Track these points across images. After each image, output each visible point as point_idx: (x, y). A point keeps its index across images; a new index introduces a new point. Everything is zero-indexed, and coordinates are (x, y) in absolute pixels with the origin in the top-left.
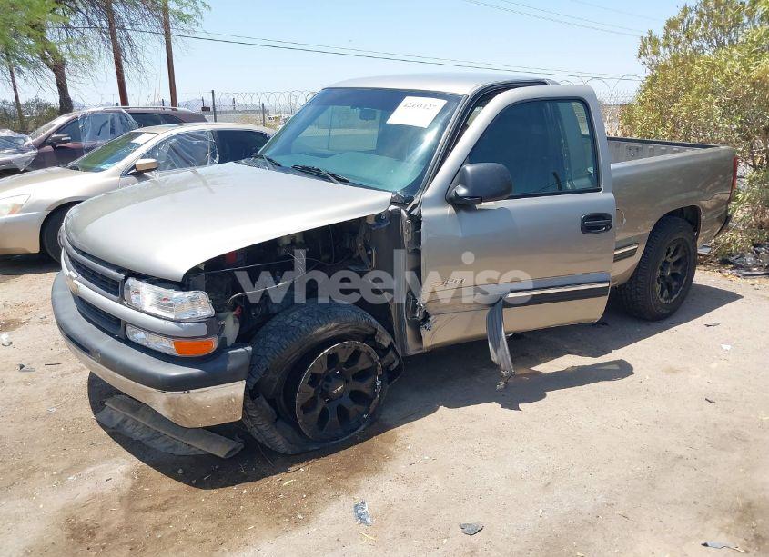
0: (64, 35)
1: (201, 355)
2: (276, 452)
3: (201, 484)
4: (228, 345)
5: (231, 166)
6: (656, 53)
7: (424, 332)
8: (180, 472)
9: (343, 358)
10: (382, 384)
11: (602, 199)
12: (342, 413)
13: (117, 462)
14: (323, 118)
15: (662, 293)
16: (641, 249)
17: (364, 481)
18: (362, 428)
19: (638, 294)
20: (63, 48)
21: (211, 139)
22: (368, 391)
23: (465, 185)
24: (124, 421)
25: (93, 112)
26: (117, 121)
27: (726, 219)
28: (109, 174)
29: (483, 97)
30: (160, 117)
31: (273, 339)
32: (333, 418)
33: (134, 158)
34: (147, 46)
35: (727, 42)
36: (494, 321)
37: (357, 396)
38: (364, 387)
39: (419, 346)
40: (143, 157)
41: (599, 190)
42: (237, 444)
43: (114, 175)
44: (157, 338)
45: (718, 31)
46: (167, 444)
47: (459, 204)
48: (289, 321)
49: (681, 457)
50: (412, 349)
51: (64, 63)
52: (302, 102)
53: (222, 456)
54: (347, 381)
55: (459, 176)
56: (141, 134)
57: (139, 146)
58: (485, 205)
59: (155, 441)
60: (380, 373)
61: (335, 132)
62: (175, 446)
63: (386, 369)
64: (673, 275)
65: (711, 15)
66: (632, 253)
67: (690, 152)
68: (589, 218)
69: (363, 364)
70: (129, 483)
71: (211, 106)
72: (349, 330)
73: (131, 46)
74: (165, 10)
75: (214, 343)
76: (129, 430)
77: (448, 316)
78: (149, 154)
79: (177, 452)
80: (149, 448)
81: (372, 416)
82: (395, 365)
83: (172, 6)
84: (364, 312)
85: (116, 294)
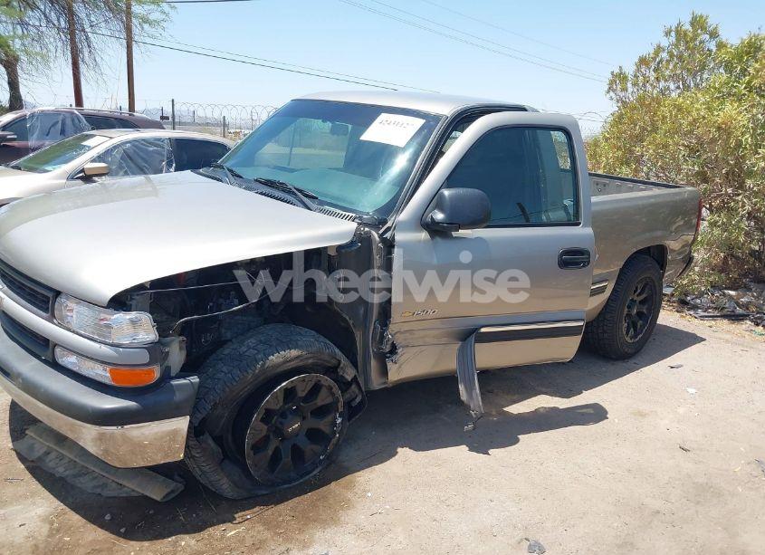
0: (19, 32)
1: (141, 385)
2: (222, 496)
3: (130, 535)
4: (173, 374)
5: (188, 174)
6: (624, 89)
7: (390, 365)
8: (108, 517)
9: (301, 393)
10: (342, 423)
11: (582, 233)
12: (297, 453)
13: (34, 504)
14: (284, 135)
15: (627, 333)
16: (610, 286)
17: (318, 534)
18: (318, 470)
19: (604, 332)
20: (17, 44)
21: (167, 147)
22: (326, 430)
23: (442, 210)
24: (47, 453)
25: (43, 111)
26: (69, 122)
27: (689, 260)
28: (54, 175)
29: (463, 119)
30: (115, 122)
31: (225, 369)
32: (287, 459)
33: (83, 161)
34: (107, 49)
35: (692, 85)
36: (466, 357)
37: (314, 435)
38: (323, 425)
39: (383, 380)
40: (93, 161)
41: (578, 224)
42: (175, 486)
43: (60, 177)
44: (90, 364)
45: (685, 74)
46: (95, 483)
47: (435, 230)
48: (244, 349)
49: (658, 512)
50: (376, 383)
51: (17, 59)
52: (264, 117)
53: (158, 499)
54: (304, 418)
55: (435, 200)
56: (93, 136)
57: (90, 148)
58: (462, 232)
59: (81, 479)
60: (341, 410)
61: (296, 150)
62: (104, 486)
63: (348, 404)
64: (640, 314)
65: (680, 58)
66: (602, 290)
67: (656, 191)
68: (567, 252)
69: (323, 399)
70: (45, 529)
71: (170, 115)
72: (310, 361)
73: (89, 46)
74: (129, 13)
75: (157, 372)
76: (51, 464)
77: (415, 350)
78: (100, 158)
79: (106, 493)
80: (73, 487)
81: (328, 457)
82: (358, 400)
83: (136, 9)
84: (328, 342)
85: (46, 310)
